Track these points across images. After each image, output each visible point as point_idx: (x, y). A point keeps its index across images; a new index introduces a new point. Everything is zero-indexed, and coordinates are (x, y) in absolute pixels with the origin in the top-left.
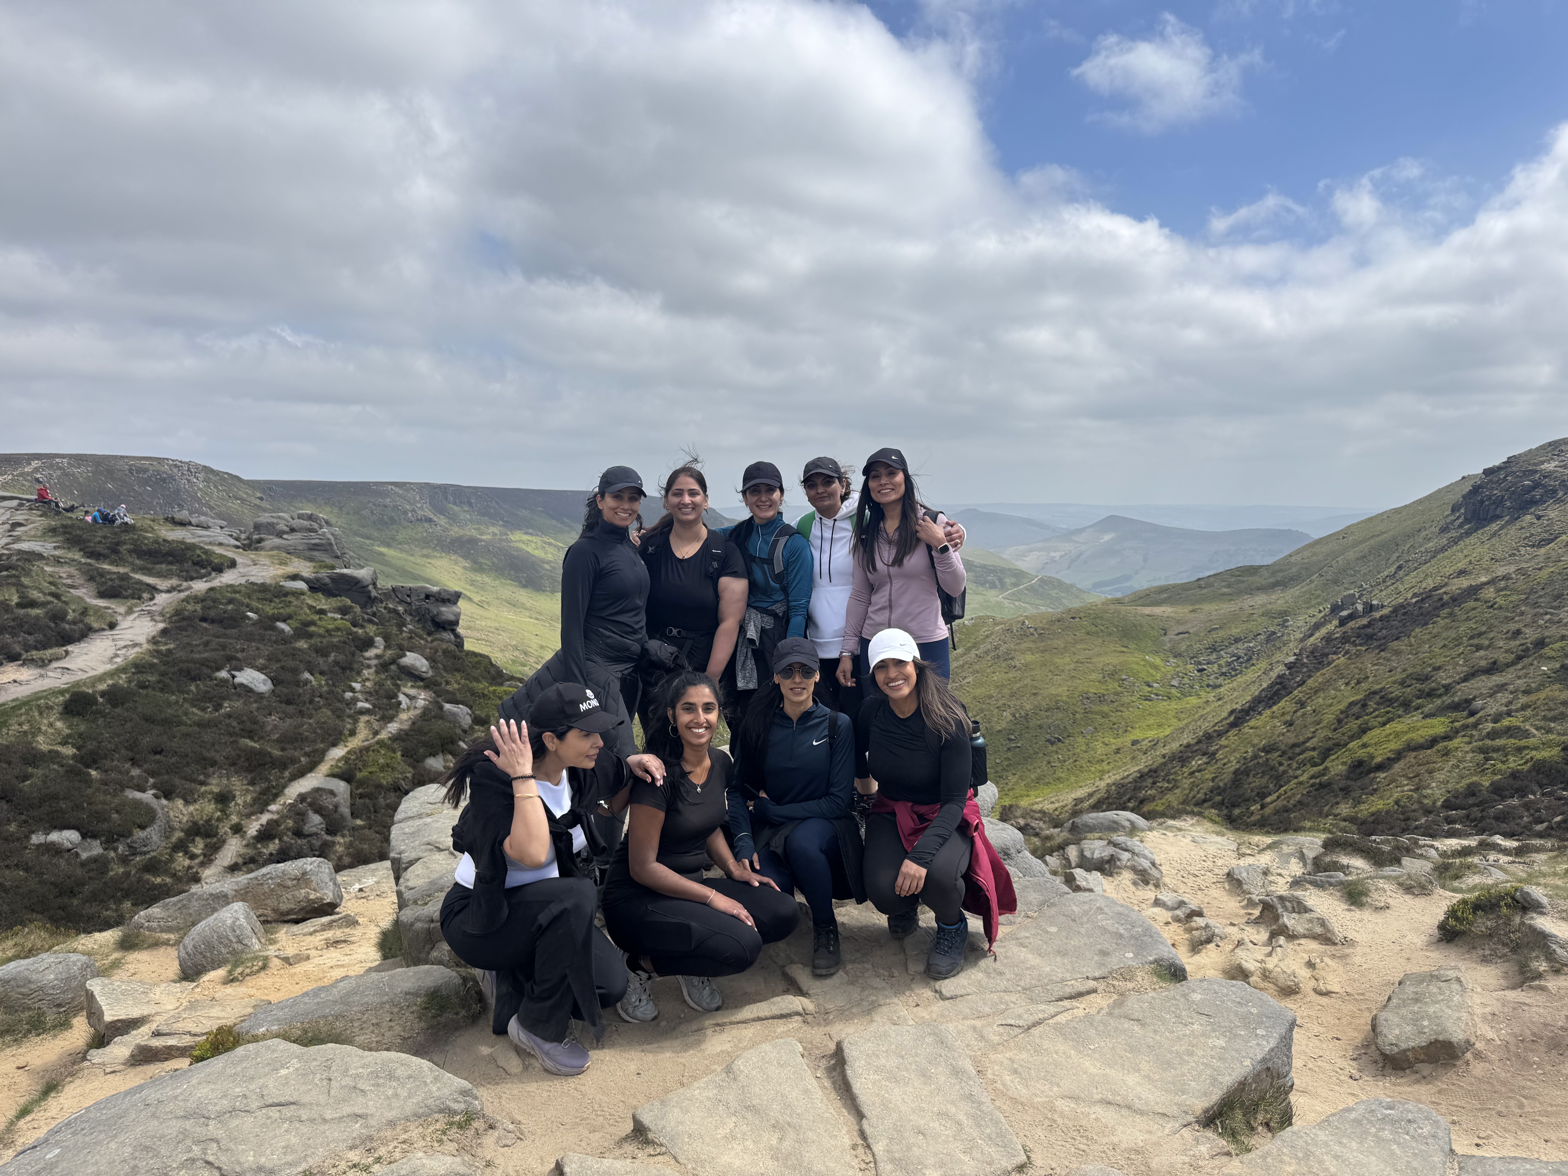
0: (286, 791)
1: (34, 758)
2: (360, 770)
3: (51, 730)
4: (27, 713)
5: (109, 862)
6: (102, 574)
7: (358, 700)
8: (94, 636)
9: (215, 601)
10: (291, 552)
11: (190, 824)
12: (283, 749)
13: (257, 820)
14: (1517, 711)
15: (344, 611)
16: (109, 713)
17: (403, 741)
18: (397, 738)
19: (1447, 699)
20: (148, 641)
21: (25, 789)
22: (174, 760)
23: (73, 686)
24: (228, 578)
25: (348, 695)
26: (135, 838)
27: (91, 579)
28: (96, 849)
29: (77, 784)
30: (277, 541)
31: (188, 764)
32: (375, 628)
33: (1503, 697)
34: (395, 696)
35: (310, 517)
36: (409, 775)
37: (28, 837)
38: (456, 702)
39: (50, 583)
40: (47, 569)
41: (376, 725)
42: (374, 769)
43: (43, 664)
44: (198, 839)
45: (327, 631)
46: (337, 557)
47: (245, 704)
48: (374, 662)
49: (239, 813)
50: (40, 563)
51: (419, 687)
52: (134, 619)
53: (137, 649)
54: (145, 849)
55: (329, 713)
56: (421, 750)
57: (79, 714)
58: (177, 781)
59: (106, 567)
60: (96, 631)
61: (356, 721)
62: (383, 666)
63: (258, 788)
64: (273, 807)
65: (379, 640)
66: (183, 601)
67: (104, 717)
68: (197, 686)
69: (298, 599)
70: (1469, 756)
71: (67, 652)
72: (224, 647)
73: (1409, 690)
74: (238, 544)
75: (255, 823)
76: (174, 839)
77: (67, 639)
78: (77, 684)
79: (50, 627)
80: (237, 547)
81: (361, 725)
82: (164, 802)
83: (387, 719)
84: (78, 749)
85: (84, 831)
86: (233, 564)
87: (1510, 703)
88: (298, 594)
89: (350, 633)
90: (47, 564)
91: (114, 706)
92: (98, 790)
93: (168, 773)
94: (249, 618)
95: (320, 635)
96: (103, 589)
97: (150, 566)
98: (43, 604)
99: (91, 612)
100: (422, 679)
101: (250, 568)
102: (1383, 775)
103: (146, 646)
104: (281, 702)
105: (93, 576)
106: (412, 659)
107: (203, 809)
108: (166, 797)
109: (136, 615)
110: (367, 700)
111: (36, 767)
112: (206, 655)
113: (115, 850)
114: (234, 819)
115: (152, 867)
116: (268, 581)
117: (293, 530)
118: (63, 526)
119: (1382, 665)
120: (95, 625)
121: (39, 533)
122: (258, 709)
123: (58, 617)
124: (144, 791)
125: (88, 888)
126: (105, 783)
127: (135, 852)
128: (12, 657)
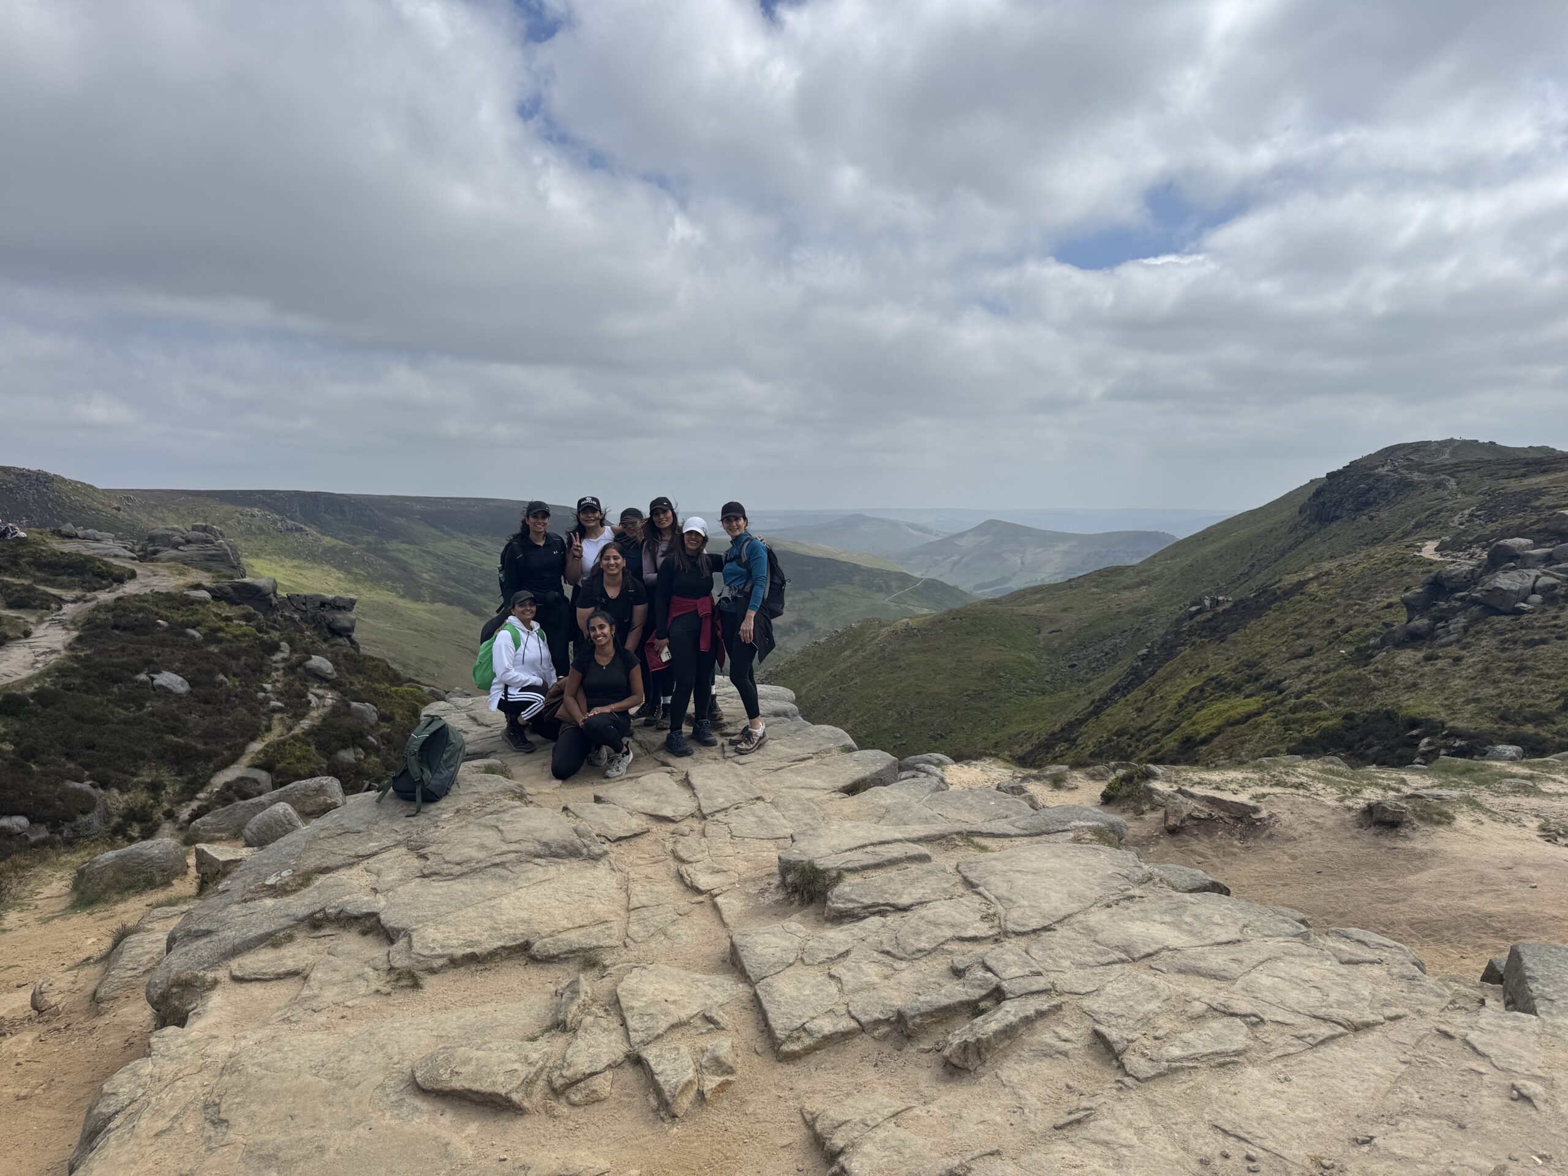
0: (212, 781)
2: (278, 762)
6: (6, 586)
7: (271, 699)
8: (11, 644)
9: (124, 609)
10: (189, 562)
11: (126, 810)
12: (206, 744)
13: (187, 806)
14: (1316, 688)
15: (248, 618)
16: (41, 713)
17: (316, 735)
18: (310, 732)
19: (1264, 681)
20: (66, 648)
22: (106, 754)
23: (4, 689)
24: (130, 588)
25: (261, 695)
26: (78, 822)
28: (43, 833)
29: (20, 776)
30: (174, 552)
31: (119, 758)
32: (278, 634)
33: (1305, 678)
34: (306, 696)
35: (205, 529)
36: (324, 766)
38: (363, 701)
41: (288, 721)
42: (292, 761)
44: (134, 824)
45: (235, 636)
46: (234, 567)
47: (165, 704)
48: (281, 665)
49: (170, 801)
51: (325, 688)
52: (47, 628)
53: (54, 656)
54: (88, 833)
55: (245, 712)
56: (334, 744)
57: (12, 714)
58: (112, 773)
59: (7, 579)
60: (13, 639)
61: (270, 719)
62: (291, 669)
63: (185, 779)
64: (201, 795)
65: (283, 644)
66: (94, 610)
67: (37, 716)
68: (119, 688)
69: (204, 606)
70: (1275, 727)
72: (140, 652)
73: (1239, 675)
74: (134, 555)
75: (185, 810)
76: (112, 824)
78: (8, 686)
80: (133, 559)
81: (275, 722)
82: (101, 791)
83: (299, 716)
84: (16, 745)
85: (32, 817)
86: (133, 575)
87: (1311, 682)
88: (203, 602)
89: (258, 639)
91: (45, 706)
92: (40, 781)
93: (101, 766)
94: (159, 625)
95: (229, 641)
96: (11, 600)
97: (52, 578)
99: (5, 622)
100: (328, 681)
101: (151, 579)
102: (1204, 748)
103: (64, 652)
104: (199, 702)
106: (318, 662)
107: (136, 798)
108: (102, 787)
109: (47, 624)
110: (278, 700)
112: (125, 659)
113: (61, 833)
114: (166, 806)
116: (172, 591)
117: (188, 542)
119: (1221, 654)
120: (11, 634)
122: (179, 708)
124: (82, 782)
126: (45, 774)
127: (78, 835)
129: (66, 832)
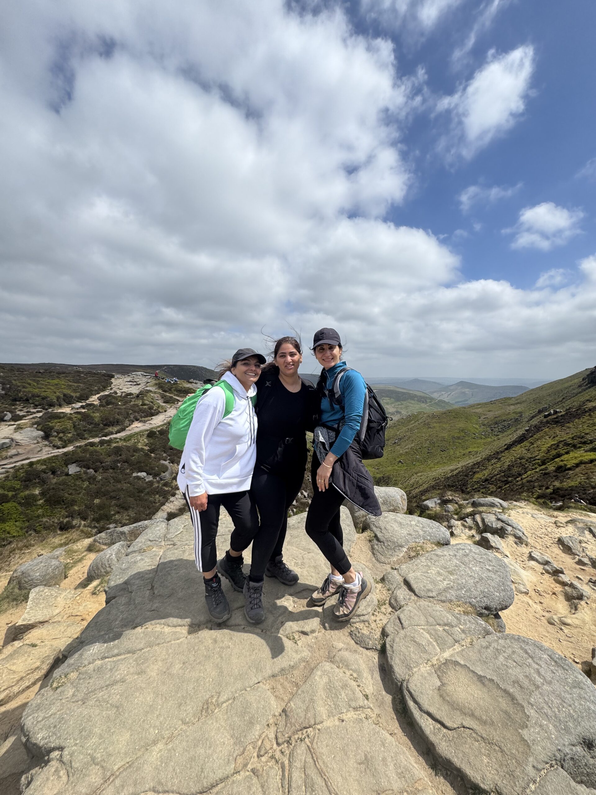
1: (136, 450)
3: (143, 442)
4: (137, 437)
5: (154, 483)
6: (166, 396)
8: (160, 414)
16: (159, 437)
20: (174, 416)
21: (133, 460)
26: (162, 475)
27: (163, 398)
28: (150, 478)
29: (147, 458)
37: (132, 474)
39: (152, 399)
40: (152, 395)
43: (145, 422)
50: (150, 393)
53: (170, 418)
54: (164, 479)
57: (151, 437)
58: (175, 458)
59: (168, 394)
71: (152, 419)
73: (575, 441)
76: (173, 476)
77: (152, 415)
78: (152, 428)
79: (148, 411)
82: (171, 464)
84: (149, 448)
85: (148, 473)
90: (152, 393)
92: (153, 460)
93: (174, 456)
96: (165, 400)
97: (179, 394)
98: (148, 405)
99: (160, 407)
102: (571, 472)
103: (172, 418)
105: (163, 397)
108: (172, 463)
109: (172, 408)
111: (137, 453)
113: (156, 479)
115: (166, 485)
119: (563, 431)
120: (161, 411)
121: (153, 385)
123: (151, 408)
124: (166, 461)
125: (147, 490)
126: (155, 458)
127: (161, 480)
128: (137, 420)
129: (158, 478)
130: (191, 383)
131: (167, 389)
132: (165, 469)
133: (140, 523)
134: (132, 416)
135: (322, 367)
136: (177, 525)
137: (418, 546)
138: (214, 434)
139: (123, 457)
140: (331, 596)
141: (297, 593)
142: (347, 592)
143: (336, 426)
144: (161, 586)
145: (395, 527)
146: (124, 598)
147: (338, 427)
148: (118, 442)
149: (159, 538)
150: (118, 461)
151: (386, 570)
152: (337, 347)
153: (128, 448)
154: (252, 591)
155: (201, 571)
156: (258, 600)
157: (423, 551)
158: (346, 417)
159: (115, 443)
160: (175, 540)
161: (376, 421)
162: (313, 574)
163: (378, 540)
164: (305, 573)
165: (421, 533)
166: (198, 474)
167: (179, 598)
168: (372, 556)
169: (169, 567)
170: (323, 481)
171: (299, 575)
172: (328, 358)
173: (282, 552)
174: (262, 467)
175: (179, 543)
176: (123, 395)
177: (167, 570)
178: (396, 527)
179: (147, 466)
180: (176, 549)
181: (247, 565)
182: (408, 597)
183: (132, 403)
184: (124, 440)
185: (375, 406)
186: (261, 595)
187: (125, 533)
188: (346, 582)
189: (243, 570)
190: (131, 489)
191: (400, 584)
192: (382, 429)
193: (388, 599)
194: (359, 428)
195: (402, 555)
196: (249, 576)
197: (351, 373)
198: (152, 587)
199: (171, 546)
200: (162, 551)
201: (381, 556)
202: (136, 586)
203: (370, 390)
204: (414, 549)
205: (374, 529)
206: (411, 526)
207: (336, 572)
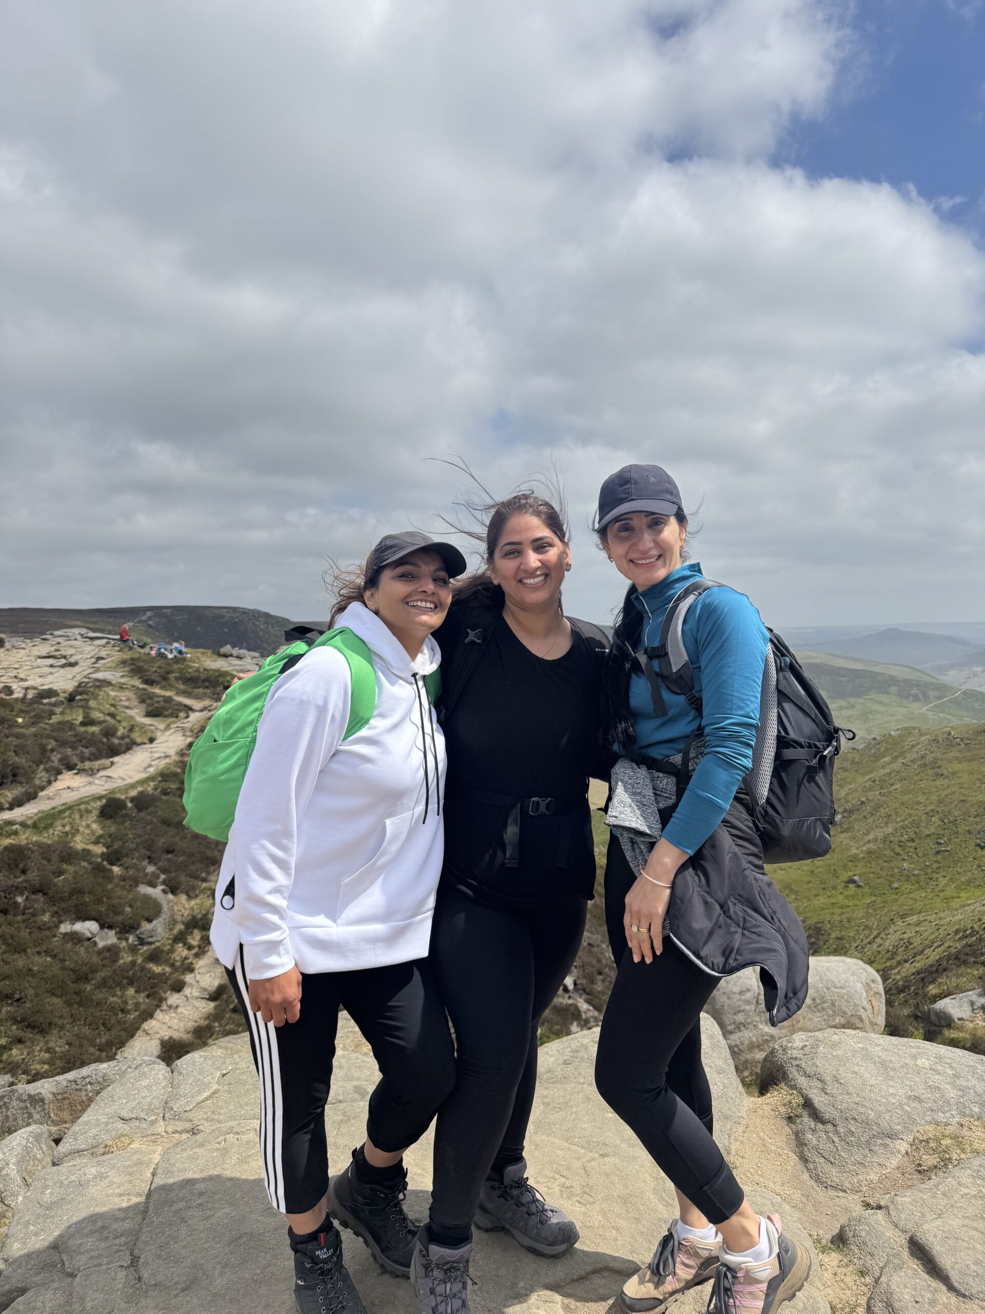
1: (69, 856)
3: (87, 831)
4: (70, 816)
5: (120, 951)
6: (152, 696)
8: (135, 748)
11: (190, 917)
16: (134, 817)
20: (177, 753)
21: (60, 884)
22: (181, 859)
23: (110, 793)
26: (142, 929)
27: (143, 701)
28: (109, 938)
29: (101, 880)
31: (193, 863)
37: (57, 926)
39: (112, 705)
40: (112, 693)
43: (92, 772)
44: (196, 931)
50: (106, 689)
52: (171, 735)
53: (167, 760)
54: (151, 940)
57: (110, 817)
58: (183, 878)
59: (157, 691)
60: (138, 745)
67: (130, 820)
71: (112, 763)
76: (175, 932)
77: (114, 752)
78: (113, 791)
79: (102, 742)
82: (170, 896)
85: (102, 922)
90: (112, 690)
91: (140, 810)
92: (117, 885)
93: (176, 871)
96: (150, 709)
98: (101, 723)
99: (137, 729)
105: (144, 698)
107: (202, 904)
109: (172, 731)
111: (70, 864)
113: (127, 940)
115: (156, 956)
118: (132, 659)
120: (139, 740)
121: (114, 665)
123: (109, 733)
124: (154, 887)
125: (101, 975)
126: (123, 878)
127: (142, 942)
128: (70, 768)
129: (131, 939)
130: (226, 656)
131: (154, 677)
132: (152, 910)
133: (85, 1071)
134: (55, 758)
135: (627, 583)
136: (200, 1073)
137: (944, 1136)
138: (319, 788)
139: (33, 876)
140: (682, 1290)
141: (573, 1281)
142: (734, 1277)
143: (677, 759)
144: (159, 1257)
145: (866, 1075)
146: (49, 1294)
147: (686, 760)
148: (16, 833)
149: (150, 1110)
150: (19, 890)
151: (847, 1210)
152: (673, 521)
153: (45, 851)
154: (437, 1273)
155: (283, 1209)
156: (457, 1303)
157: (963, 1151)
158: (707, 731)
159: (9, 835)
160: (198, 1116)
161: (801, 740)
162: (622, 1223)
163: (815, 1115)
164: (597, 1219)
165: (952, 1094)
166: (275, 909)
167: (215, 1295)
168: (800, 1166)
169: (182, 1199)
170: (644, 930)
171: (578, 1226)
172: (645, 554)
173: (524, 1154)
174: (462, 888)
175: (206, 1127)
176: (30, 695)
177: (176, 1207)
178: (870, 1074)
179: (99, 901)
180: (202, 1145)
181: (416, 1192)
182: (928, 1295)
183: (55, 719)
184: (35, 826)
185: (800, 697)
186: (464, 1287)
187: (42, 1100)
188: (728, 1246)
189: (405, 1208)
190: (56, 969)
191: (896, 1256)
192: (823, 764)
193: (863, 1301)
194: (748, 763)
195: (894, 1162)
196: (428, 1228)
197: (718, 598)
198: (135, 1260)
199: (185, 1136)
200: (159, 1150)
201: (828, 1167)
202: (84, 1258)
203: (780, 648)
204: (931, 1145)
205: (802, 1081)
206: (918, 1071)
207: (697, 1215)
